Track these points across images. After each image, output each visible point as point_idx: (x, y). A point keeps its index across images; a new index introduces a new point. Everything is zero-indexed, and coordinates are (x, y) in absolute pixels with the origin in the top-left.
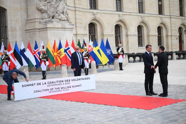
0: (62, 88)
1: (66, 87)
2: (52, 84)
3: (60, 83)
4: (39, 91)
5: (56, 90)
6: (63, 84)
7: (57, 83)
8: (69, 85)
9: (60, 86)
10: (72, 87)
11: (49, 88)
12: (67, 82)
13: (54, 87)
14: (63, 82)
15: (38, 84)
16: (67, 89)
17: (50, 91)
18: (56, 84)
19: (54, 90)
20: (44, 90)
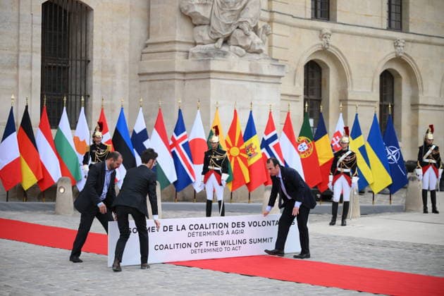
0: (223, 243)
1: (235, 242)
2: (199, 230)
3: (221, 230)
4: (166, 247)
5: (209, 247)
6: (228, 233)
7: (212, 230)
8: (240, 237)
9: (220, 238)
10: (248, 241)
11: (192, 240)
12: (236, 228)
13: (204, 239)
14: (227, 227)
15: (165, 229)
16: (235, 246)
17: (193, 248)
18: (209, 231)
19: (204, 246)
20: (179, 246)
